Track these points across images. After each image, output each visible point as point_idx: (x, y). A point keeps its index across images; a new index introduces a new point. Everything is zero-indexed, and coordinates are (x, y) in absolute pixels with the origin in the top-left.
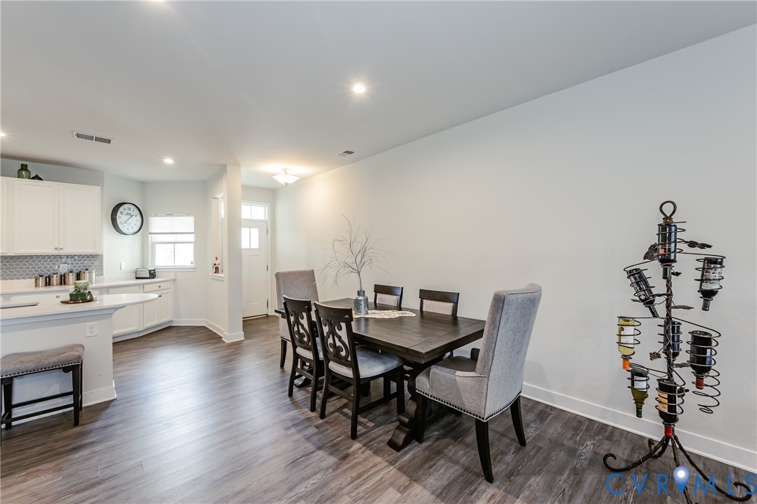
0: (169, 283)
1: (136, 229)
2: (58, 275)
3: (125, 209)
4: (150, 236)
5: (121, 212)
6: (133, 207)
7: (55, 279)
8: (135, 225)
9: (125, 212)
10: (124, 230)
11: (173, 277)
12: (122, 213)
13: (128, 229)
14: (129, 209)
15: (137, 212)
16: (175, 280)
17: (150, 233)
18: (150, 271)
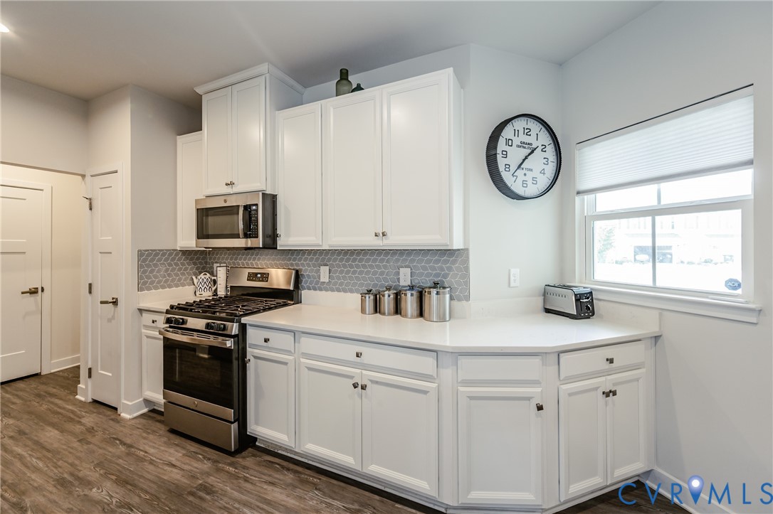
0: (640, 346)
1: (544, 181)
2: (393, 292)
3: (516, 133)
4: (578, 199)
5: (507, 141)
6: (535, 127)
7: (388, 301)
8: (543, 172)
9: (517, 141)
10: (517, 188)
11: (653, 329)
12: (509, 142)
13: (524, 183)
14: (528, 132)
15: (545, 138)
16: (657, 338)
17: (578, 193)
18: (578, 298)
